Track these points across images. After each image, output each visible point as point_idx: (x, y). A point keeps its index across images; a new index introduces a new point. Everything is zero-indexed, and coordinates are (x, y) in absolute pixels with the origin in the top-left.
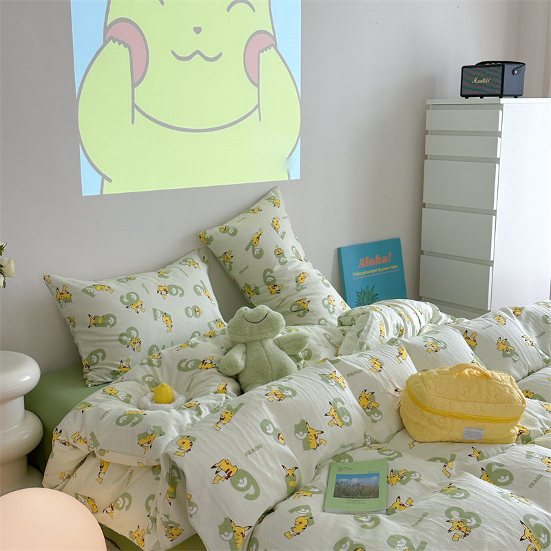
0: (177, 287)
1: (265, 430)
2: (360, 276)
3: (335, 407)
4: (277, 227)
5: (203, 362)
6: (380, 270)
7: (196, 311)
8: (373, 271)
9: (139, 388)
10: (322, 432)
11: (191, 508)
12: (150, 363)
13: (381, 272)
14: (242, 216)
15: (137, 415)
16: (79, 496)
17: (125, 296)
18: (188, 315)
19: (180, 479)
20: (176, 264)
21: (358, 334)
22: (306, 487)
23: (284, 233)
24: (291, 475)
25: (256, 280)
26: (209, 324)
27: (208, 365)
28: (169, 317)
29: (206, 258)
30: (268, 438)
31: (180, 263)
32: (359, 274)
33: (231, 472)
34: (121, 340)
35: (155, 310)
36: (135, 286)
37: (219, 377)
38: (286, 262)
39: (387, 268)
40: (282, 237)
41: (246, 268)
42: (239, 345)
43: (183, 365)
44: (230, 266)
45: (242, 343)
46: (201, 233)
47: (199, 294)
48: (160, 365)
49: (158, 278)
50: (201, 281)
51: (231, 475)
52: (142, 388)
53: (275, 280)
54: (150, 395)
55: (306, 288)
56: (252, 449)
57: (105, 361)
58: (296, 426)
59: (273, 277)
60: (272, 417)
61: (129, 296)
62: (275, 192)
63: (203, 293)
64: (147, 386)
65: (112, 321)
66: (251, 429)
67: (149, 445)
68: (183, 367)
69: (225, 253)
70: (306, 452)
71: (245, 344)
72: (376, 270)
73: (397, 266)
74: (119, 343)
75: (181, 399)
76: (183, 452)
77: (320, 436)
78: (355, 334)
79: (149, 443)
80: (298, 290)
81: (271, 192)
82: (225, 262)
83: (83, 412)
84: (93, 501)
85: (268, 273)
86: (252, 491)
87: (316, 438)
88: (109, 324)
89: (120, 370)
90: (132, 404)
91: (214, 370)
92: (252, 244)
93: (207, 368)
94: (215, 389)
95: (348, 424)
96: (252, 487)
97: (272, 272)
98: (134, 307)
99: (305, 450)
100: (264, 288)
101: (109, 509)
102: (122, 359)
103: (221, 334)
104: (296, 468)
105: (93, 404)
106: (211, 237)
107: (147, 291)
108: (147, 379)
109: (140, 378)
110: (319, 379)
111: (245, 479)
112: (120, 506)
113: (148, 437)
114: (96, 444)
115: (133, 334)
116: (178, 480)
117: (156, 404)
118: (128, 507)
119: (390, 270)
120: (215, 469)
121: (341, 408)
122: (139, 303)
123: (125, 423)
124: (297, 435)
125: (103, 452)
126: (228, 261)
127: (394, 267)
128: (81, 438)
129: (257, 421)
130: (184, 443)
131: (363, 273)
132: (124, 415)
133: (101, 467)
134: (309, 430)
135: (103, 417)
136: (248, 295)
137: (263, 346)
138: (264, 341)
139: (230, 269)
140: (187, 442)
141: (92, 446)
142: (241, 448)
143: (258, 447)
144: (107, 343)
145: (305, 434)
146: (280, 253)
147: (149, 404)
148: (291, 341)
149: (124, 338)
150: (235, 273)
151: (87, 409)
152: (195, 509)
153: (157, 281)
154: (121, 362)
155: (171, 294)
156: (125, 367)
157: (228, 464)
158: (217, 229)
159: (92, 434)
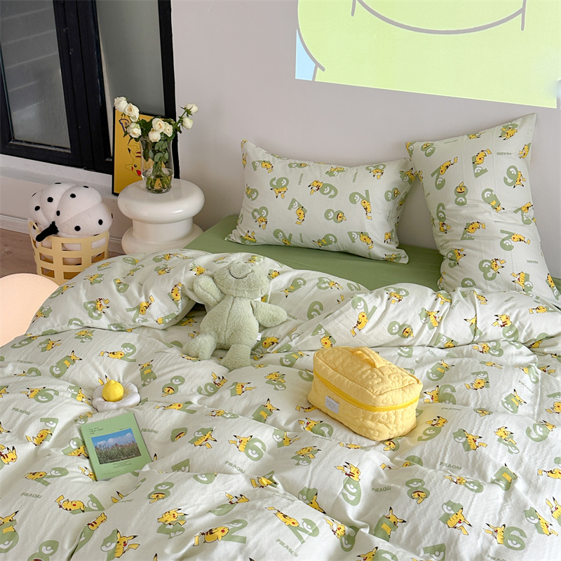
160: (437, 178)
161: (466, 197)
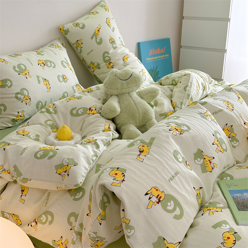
0: (50, 62)
1: (177, 159)
2: (150, 60)
3: (217, 138)
4: (110, 24)
5: (90, 109)
6: (160, 57)
7: (64, 78)
8: (156, 58)
9: (44, 130)
10: (214, 158)
11: (129, 231)
12: (48, 111)
13: (160, 58)
14: (86, 16)
15: (51, 150)
16: (5, 213)
17: (16, 66)
18: (59, 80)
19: (109, 203)
20: (47, 47)
21: (185, 89)
22: (210, 203)
23: (114, 28)
24: (198, 194)
25: (98, 59)
26: (73, 87)
27: (94, 112)
28: (48, 81)
29: (64, 44)
30: (180, 165)
31: (49, 46)
32: (149, 59)
33: (160, 197)
34: (17, 97)
35: (38, 77)
36: (22, 60)
37: (104, 120)
38: (116, 47)
39: (163, 56)
40: (113, 31)
41: (92, 51)
42: (113, 96)
43: (74, 112)
44: (81, 50)
45: (114, 95)
46: (61, 27)
47: (65, 67)
48: (56, 112)
49: (37, 55)
50: (65, 58)
51: (161, 200)
52: (46, 130)
53: (110, 59)
54: (53, 134)
55: (129, 64)
56: (173, 176)
57: (6, 112)
58: (194, 154)
59: (109, 57)
60: (178, 148)
61: (19, 66)
62: (104, 2)
63: (67, 67)
64: (50, 128)
65: (9, 83)
66: (168, 159)
67: (66, 174)
68: (74, 113)
69: (77, 41)
70: (204, 174)
71: (117, 96)
72: (158, 57)
73: (168, 55)
74: (15, 99)
75: (78, 137)
76: (118, 182)
77: (213, 161)
78: (182, 88)
79: (65, 172)
80: (125, 66)
81: (102, 2)
82: (77, 47)
83: (4, 149)
84: (17, 216)
85: (106, 55)
86: (178, 212)
87: (211, 162)
88: (7, 86)
89: (17, 118)
90: (41, 142)
91: (99, 115)
92: (95, 35)
93: (93, 114)
94: (103, 128)
95: (226, 150)
96: (178, 209)
97: (108, 53)
98: (24, 74)
99: (203, 173)
100: (103, 65)
101: (34, 224)
102: (19, 110)
103: (97, 90)
104: (201, 188)
105: (12, 143)
106: (68, 29)
107: (31, 63)
108: (48, 123)
109: (43, 122)
110: (199, 117)
111: (172, 202)
112: (44, 221)
113: (64, 168)
114: (20, 174)
115: (25, 93)
116: (107, 204)
117: (60, 141)
118: (51, 223)
119: (165, 57)
120: (148, 196)
121: (220, 138)
122: (27, 72)
123: (42, 157)
124: (196, 161)
125: (25, 180)
126: (79, 46)
128: (5, 170)
129: (170, 152)
130: (116, 174)
132: (40, 150)
133: (23, 191)
134: (205, 157)
135: (22, 153)
136: (93, 70)
137: (130, 97)
138: (131, 93)
139: (81, 52)
140: (119, 173)
141: (16, 176)
142: (164, 175)
143: (176, 174)
144: (6, 100)
145: (202, 160)
146: (113, 42)
147: (56, 141)
148: (148, 93)
149: (19, 96)
150: (84, 55)
151: (7, 147)
152: (133, 231)
153: (36, 57)
154: (18, 113)
155: (47, 66)
156: (21, 116)
157: (157, 190)
158: (71, 24)
159: (15, 167)
160: (96, 39)
161: (116, 43)
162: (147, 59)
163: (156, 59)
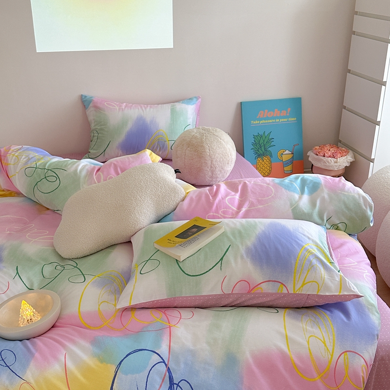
6: (278, 120)
8: (270, 121)
32: (257, 122)
39: (285, 120)
72: (274, 121)
127: (293, 119)
131: (261, 122)
162: (252, 122)
163: (269, 123)
